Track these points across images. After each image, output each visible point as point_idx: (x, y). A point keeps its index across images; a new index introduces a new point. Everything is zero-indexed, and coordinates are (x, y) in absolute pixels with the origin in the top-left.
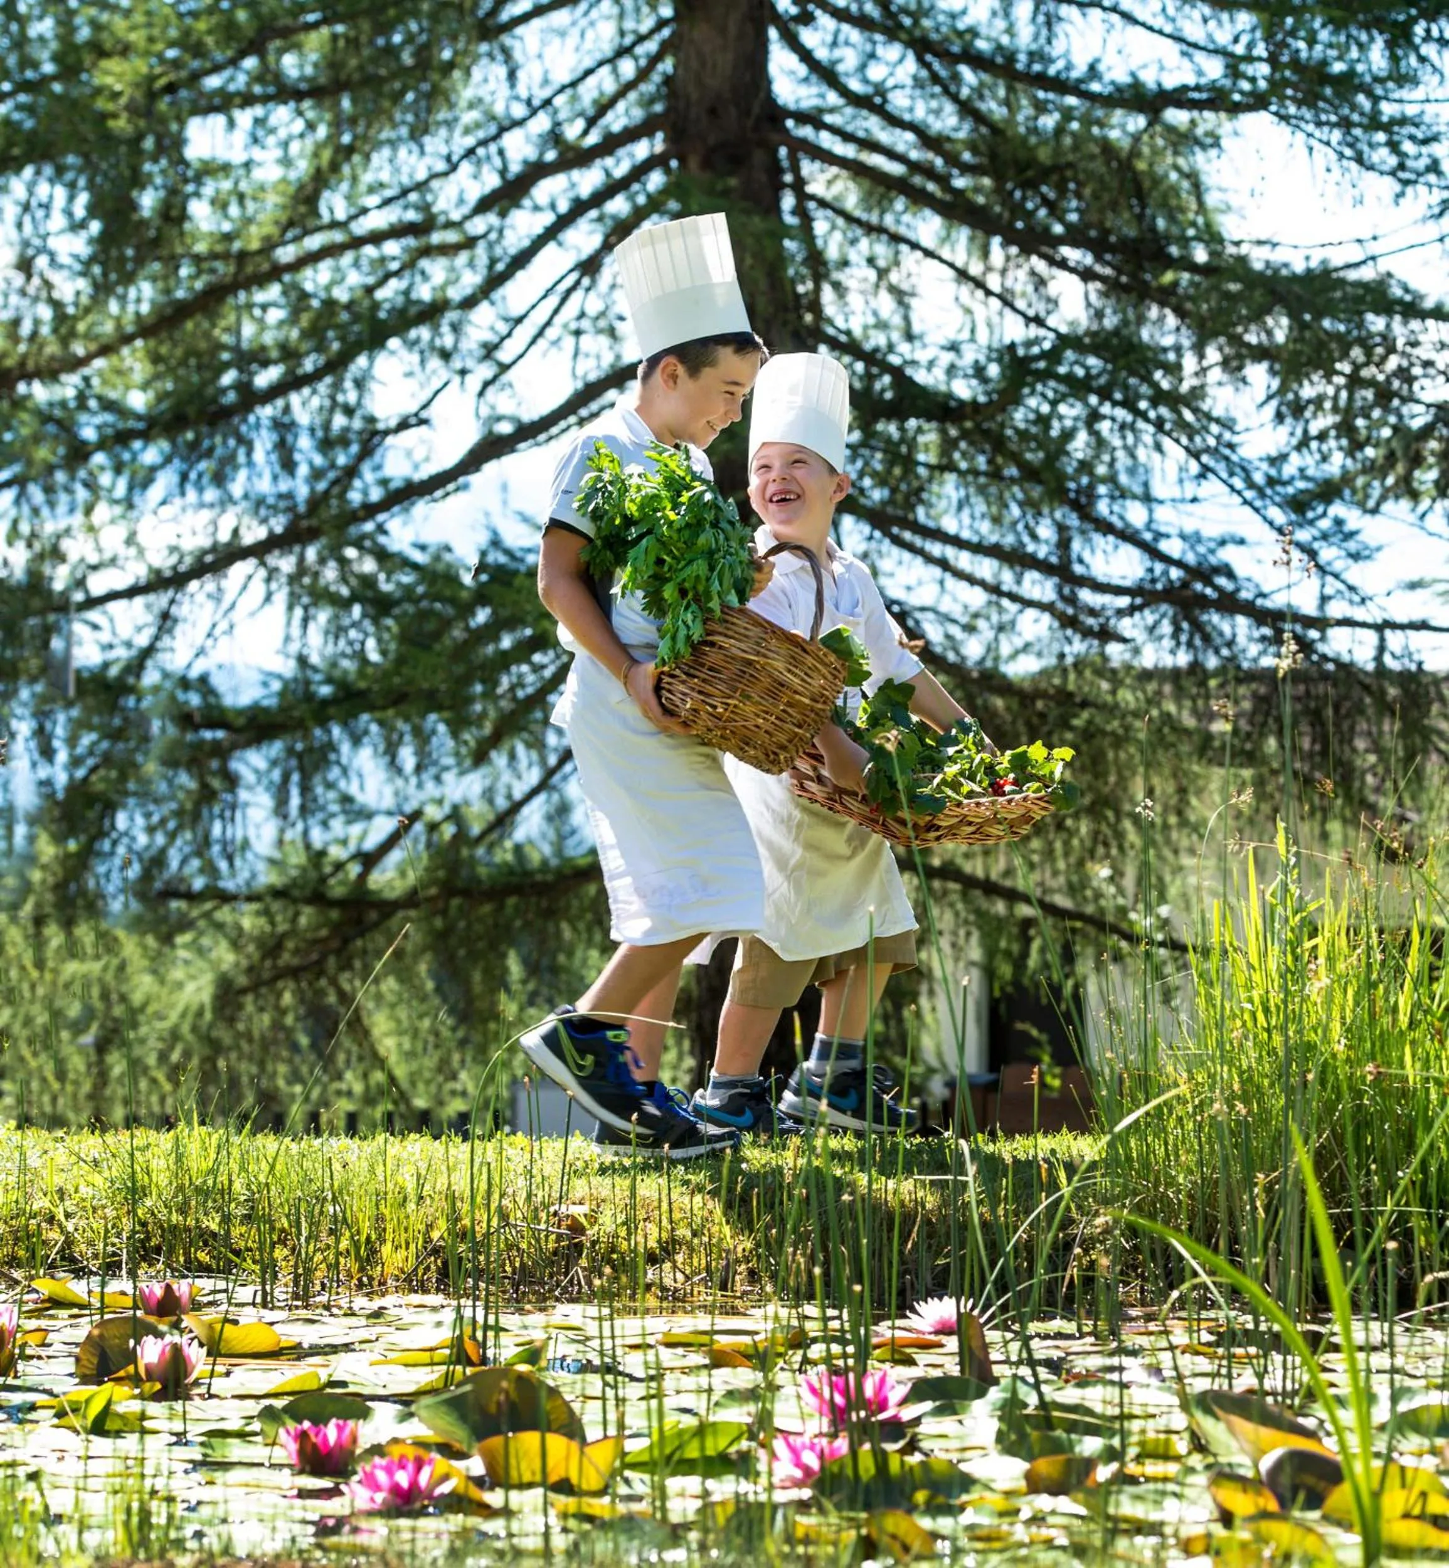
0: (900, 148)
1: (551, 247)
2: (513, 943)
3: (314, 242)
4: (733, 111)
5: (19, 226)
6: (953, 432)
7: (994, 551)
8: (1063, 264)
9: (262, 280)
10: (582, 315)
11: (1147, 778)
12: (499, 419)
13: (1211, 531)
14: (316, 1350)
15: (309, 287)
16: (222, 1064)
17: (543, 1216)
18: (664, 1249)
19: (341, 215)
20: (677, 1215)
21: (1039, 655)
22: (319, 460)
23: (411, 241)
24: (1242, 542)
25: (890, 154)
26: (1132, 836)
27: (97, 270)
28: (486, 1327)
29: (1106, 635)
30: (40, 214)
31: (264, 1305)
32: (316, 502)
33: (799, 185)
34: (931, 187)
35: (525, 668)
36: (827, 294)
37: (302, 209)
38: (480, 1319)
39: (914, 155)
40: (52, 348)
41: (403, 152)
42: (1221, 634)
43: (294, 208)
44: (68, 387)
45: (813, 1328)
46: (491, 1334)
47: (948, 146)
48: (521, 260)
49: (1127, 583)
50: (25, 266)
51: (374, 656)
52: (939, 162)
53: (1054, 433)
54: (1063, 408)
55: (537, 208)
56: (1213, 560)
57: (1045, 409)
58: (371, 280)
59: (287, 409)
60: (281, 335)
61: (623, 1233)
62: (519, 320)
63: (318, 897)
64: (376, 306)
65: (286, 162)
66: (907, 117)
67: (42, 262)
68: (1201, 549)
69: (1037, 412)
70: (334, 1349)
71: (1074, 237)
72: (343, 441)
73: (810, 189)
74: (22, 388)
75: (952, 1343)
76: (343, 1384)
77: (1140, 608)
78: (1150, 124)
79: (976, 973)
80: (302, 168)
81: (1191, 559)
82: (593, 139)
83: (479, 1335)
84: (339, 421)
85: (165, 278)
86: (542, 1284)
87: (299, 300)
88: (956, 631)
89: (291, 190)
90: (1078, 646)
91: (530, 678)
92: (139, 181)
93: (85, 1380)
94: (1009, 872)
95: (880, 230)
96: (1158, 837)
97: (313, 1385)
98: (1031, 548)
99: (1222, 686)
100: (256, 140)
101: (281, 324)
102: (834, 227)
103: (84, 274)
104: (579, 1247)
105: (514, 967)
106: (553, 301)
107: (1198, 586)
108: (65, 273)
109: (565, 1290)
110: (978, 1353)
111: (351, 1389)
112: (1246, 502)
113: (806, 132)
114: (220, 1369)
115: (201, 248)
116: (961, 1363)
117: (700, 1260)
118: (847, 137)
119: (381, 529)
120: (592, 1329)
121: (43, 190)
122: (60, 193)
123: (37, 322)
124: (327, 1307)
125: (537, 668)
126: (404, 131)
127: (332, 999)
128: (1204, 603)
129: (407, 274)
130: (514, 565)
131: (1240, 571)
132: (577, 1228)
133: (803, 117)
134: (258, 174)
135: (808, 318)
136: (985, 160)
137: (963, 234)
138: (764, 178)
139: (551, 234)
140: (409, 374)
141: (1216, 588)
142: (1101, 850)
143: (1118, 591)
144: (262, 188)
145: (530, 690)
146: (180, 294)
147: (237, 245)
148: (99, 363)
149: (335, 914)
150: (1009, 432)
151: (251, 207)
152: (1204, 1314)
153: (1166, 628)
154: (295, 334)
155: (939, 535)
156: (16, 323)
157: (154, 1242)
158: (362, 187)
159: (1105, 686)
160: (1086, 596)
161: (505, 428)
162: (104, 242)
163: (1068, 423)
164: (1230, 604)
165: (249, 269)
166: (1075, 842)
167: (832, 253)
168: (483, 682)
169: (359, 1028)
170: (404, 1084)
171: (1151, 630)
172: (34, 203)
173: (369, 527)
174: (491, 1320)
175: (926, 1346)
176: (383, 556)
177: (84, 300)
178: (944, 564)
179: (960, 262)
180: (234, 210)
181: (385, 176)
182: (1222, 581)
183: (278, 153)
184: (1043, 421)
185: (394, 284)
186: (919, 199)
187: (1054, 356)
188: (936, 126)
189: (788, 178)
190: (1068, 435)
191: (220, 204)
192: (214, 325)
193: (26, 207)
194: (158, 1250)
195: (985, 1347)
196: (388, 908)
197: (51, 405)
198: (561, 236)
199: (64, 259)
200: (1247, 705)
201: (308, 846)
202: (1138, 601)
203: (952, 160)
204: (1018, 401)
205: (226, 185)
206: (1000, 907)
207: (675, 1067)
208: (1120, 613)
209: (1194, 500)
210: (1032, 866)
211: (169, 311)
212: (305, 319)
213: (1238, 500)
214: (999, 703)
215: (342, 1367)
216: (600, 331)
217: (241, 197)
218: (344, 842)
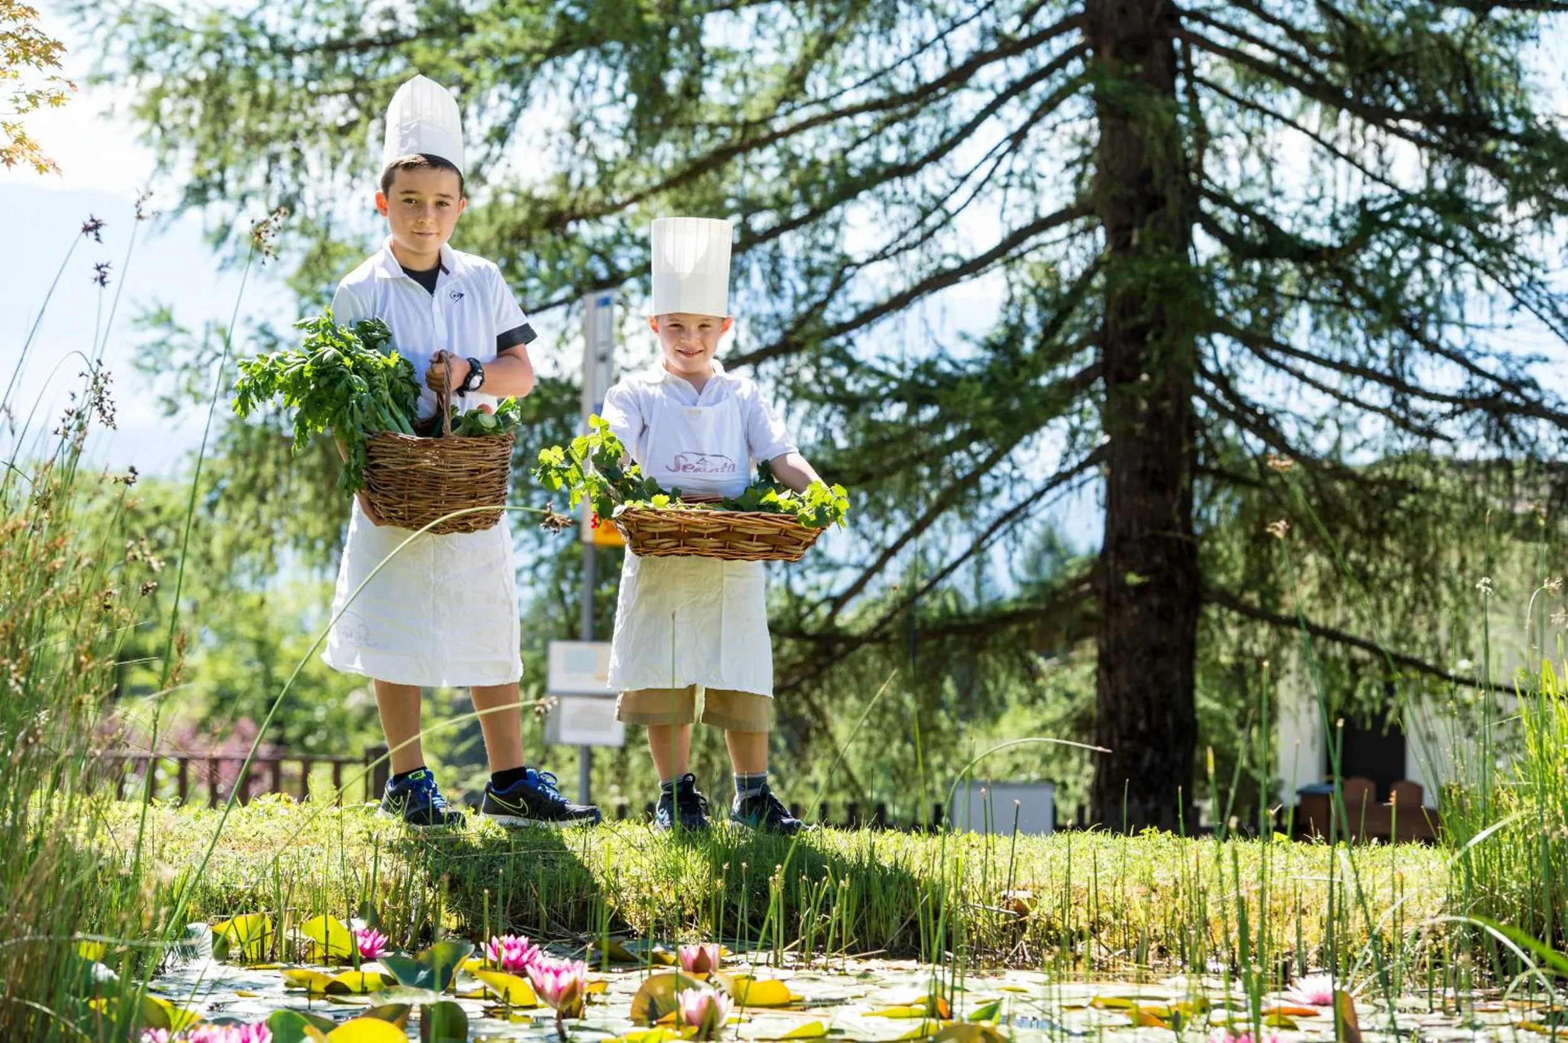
0: (1272, 40)
1: (991, 118)
2: (948, 671)
3: (802, 115)
4: (1139, 10)
5: (572, 97)
6: (1310, 270)
7: (1343, 367)
8: (1401, 133)
9: (761, 144)
10: (1010, 173)
11: (1460, 549)
12: (944, 257)
13: (1521, 351)
14: (818, 1003)
15: (797, 150)
16: (716, 760)
17: (995, 899)
18: (1092, 929)
19: (822, 94)
20: (1101, 901)
21: (1375, 450)
22: (802, 288)
23: (881, 115)
24: (1546, 360)
25: (1264, 45)
26: (1446, 595)
27: (632, 134)
28: (953, 988)
29: (1430, 434)
30: (588, 88)
31: (776, 965)
32: (801, 322)
33: (1189, 71)
34: (1296, 71)
35: (963, 455)
36: (1208, 158)
37: (794, 87)
38: (948, 982)
39: (1284, 45)
40: (596, 196)
41: (873, 41)
42: (1526, 435)
43: (788, 84)
44: (609, 226)
45: (1214, 998)
46: (957, 993)
47: (1311, 39)
48: (967, 130)
49: (1450, 393)
50: (576, 131)
51: (842, 443)
52: (1302, 51)
53: (1394, 272)
54: (1403, 254)
55: (980, 89)
56: (1522, 375)
57: (1388, 253)
58: (847, 144)
59: (777, 247)
60: (774, 188)
61: (1058, 913)
62: (964, 179)
63: (797, 633)
64: (847, 165)
65: (782, 49)
66: (1278, 15)
67: (588, 128)
68: (1513, 366)
69: (1381, 255)
70: (833, 1002)
71: (1410, 113)
72: (821, 273)
73: (1197, 73)
74: (571, 227)
75: (1327, 1013)
76: (841, 1031)
77: (1460, 413)
78: (1480, 21)
79: (1315, 705)
80: (794, 54)
81: (1503, 374)
82: (1025, 32)
83: (948, 995)
84: (818, 257)
85: (685, 141)
86: (994, 953)
87: (791, 161)
88: (1309, 432)
89: (786, 71)
90: (1409, 443)
91: (968, 462)
92: (667, 65)
93: (638, 1023)
94: (1346, 623)
95: (1252, 106)
96: (1468, 598)
97: (819, 1033)
98: (1371, 364)
99: (1526, 476)
100: (759, 33)
101: (775, 180)
102: (1214, 104)
103: (624, 138)
104: (1023, 926)
105: (949, 687)
106: (991, 162)
107: (1508, 396)
108: (606, 136)
109: (1012, 960)
110: (1351, 1023)
111: (847, 1036)
112: (1552, 328)
113: (1197, 27)
114: (745, 1016)
115: (713, 117)
116: (1336, 1030)
117: (1120, 938)
118: (1229, 29)
119: (850, 342)
120: (1036, 991)
121: (591, 69)
122: (605, 74)
123: (584, 175)
124: (826, 969)
125: (973, 456)
126: (875, 26)
127: (804, 710)
128: (1513, 408)
129: (874, 139)
130: (956, 373)
131: (1543, 384)
132: (1022, 911)
133: (1194, 15)
134: (759, 59)
135: (1194, 177)
136: (1341, 50)
137: (1316, 108)
138: (1162, 64)
139: (991, 109)
140: (874, 220)
141: (1523, 397)
142: (1420, 607)
143: (1443, 399)
144: (761, 70)
145: (967, 472)
146: (694, 154)
147: (740, 117)
148: (633, 208)
149: (810, 646)
150: (1357, 271)
151: (753, 85)
152: (1535, 997)
153: (1480, 430)
154: (784, 186)
155: (1289, 350)
156: (568, 175)
157: (688, 912)
158: (840, 69)
159: (1427, 475)
160: (1416, 403)
161: (951, 264)
162: (640, 111)
163: (1407, 265)
164: (1534, 410)
165: (751, 135)
166: (1400, 600)
167: (1212, 123)
168: (930, 466)
169: (824, 732)
170: (861, 780)
171: (1468, 431)
172: (584, 80)
173: (840, 341)
174: (957, 983)
175: (1305, 1014)
176: (853, 365)
177: (623, 156)
178: (1302, 377)
179: (1313, 129)
180: (739, 87)
181: (859, 61)
182: (1528, 392)
183: (776, 43)
184: (1385, 262)
185: (865, 148)
186: (1286, 79)
187: (1397, 208)
188: (1299, 23)
189: (1181, 64)
190: (1405, 274)
191: (728, 82)
192: (722, 179)
193: (577, 84)
194: (691, 918)
195: (1355, 1017)
196: (853, 642)
197: (596, 242)
198: (999, 111)
199: (606, 126)
200: (1545, 491)
201: (789, 590)
202: (1459, 407)
203: (1313, 50)
204: (1366, 246)
205: (734, 68)
206: (1337, 650)
207: (1079, 772)
208: (1443, 416)
209: (1509, 327)
210: (1362, 619)
211: (687, 167)
212: (794, 176)
213: (1546, 327)
214: (1340, 487)
215: (840, 1017)
216: (1023, 185)
217: (745, 77)
218: (818, 588)
